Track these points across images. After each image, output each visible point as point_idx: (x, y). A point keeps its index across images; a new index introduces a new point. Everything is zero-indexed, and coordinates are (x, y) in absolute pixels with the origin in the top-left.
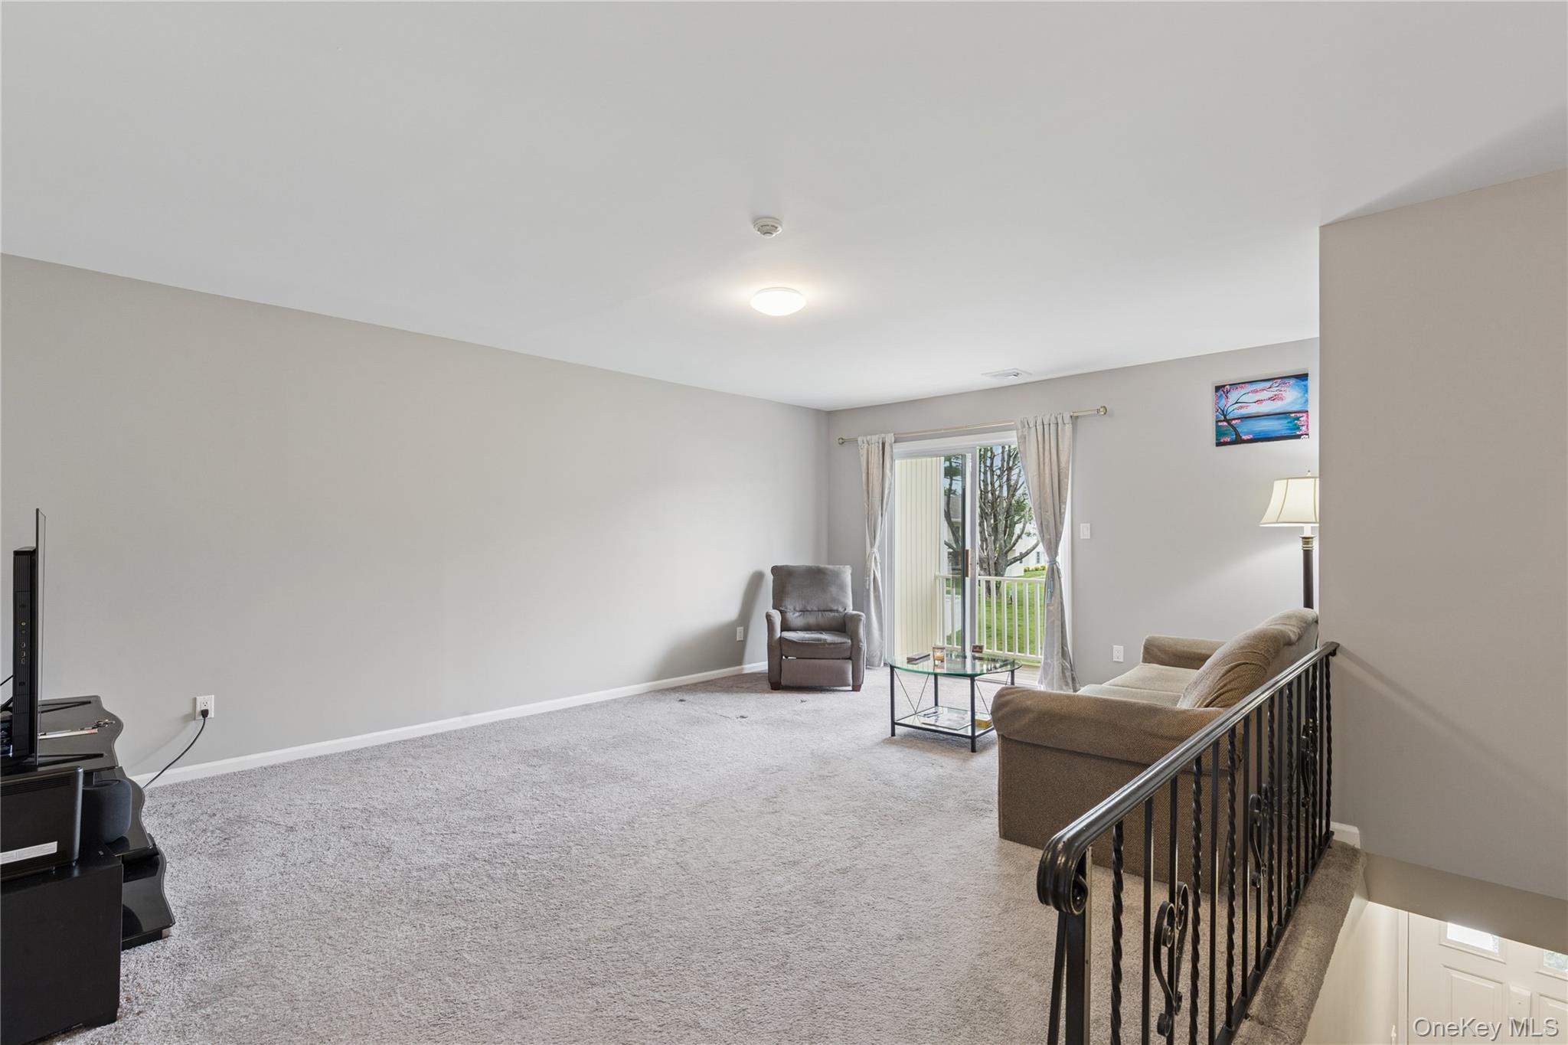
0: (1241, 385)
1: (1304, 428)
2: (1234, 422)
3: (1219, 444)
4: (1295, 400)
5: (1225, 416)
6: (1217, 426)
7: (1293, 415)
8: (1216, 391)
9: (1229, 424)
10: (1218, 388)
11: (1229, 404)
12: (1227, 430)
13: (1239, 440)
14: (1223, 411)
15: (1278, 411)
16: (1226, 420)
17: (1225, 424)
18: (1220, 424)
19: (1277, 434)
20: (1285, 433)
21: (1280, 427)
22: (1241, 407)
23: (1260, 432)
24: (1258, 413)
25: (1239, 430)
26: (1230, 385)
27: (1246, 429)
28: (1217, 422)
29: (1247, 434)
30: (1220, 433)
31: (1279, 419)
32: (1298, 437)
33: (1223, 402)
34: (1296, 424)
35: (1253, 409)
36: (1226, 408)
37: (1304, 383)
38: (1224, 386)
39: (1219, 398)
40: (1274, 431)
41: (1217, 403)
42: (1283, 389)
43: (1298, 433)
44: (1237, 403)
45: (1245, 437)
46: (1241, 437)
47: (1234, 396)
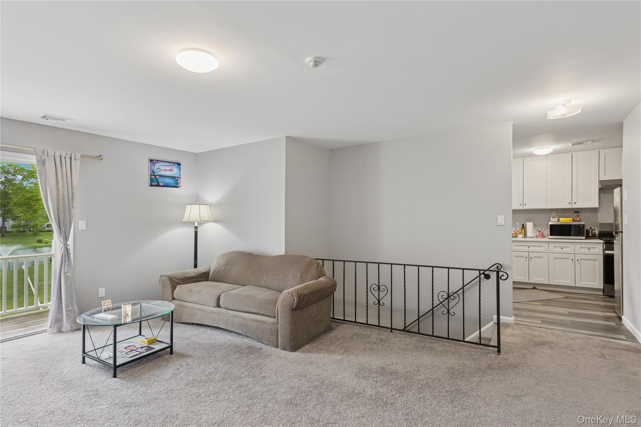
0: (159, 162)
1: (179, 184)
2: (157, 177)
3: (151, 185)
4: (177, 172)
5: (154, 173)
6: (150, 177)
7: (176, 178)
8: (150, 162)
9: (155, 177)
10: (151, 161)
11: (155, 169)
12: (154, 180)
13: (158, 185)
14: (153, 171)
15: (172, 176)
16: (154, 175)
17: (154, 177)
18: (152, 176)
19: (171, 185)
20: (174, 185)
21: (172, 182)
22: (159, 171)
23: (166, 183)
24: (165, 175)
25: (159, 181)
26: (156, 160)
27: (162, 181)
28: (151, 175)
29: (162, 183)
30: (152, 181)
31: (172, 179)
32: (178, 187)
33: (153, 167)
34: (177, 182)
35: (163, 173)
36: (154, 170)
37: (179, 167)
38: (153, 160)
39: (151, 165)
40: (170, 183)
41: (151, 167)
42: (173, 167)
43: (178, 186)
44: (158, 169)
45: (161, 184)
46: (159, 184)
47: (157, 165)
